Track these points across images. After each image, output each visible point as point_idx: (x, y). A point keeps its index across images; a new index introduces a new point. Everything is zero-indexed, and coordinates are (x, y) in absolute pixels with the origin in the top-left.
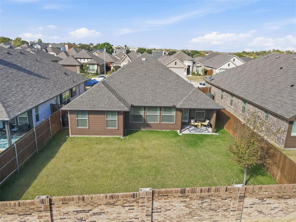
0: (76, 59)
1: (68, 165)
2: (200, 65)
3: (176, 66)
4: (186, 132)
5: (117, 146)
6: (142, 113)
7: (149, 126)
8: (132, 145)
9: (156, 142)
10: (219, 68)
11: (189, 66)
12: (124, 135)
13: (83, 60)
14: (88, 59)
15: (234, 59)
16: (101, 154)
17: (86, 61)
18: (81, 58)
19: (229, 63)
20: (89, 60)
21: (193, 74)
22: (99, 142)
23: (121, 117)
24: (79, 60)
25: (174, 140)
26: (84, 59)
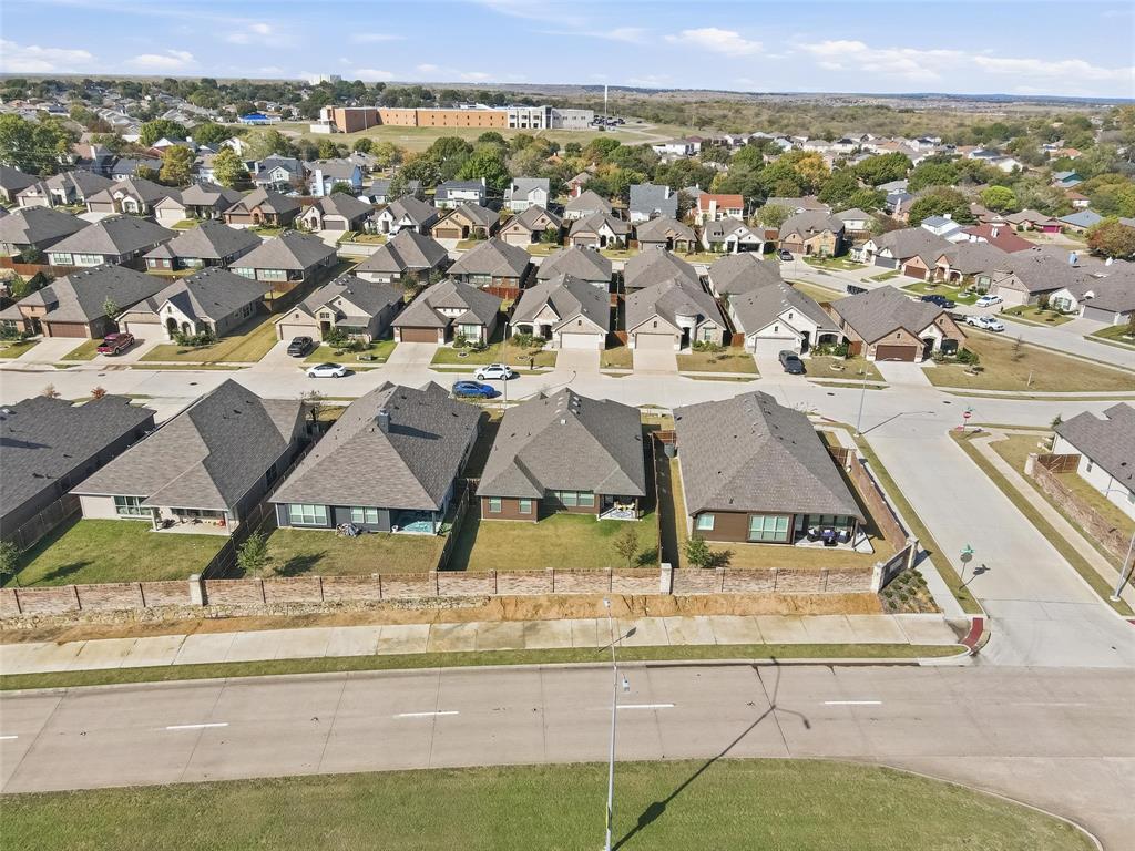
0: (435, 308)
1: (490, 550)
2: (714, 326)
3: (657, 330)
4: (607, 517)
5: (531, 533)
6: (557, 495)
7: (565, 508)
8: (546, 532)
9: (571, 528)
10: (754, 336)
11: (687, 330)
12: (538, 520)
13: (449, 311)
14: (460, 308)
15: (791, 315)
16: (516, 541)
17: (456, 313)
18: (445, 308)
19: (777, 324)
20: (464, 311)
21: (698, 345)
22: (513, 527)
23: (535, 502)
24: (441, 311)
25: (589, 527)
26: (452, 308)
